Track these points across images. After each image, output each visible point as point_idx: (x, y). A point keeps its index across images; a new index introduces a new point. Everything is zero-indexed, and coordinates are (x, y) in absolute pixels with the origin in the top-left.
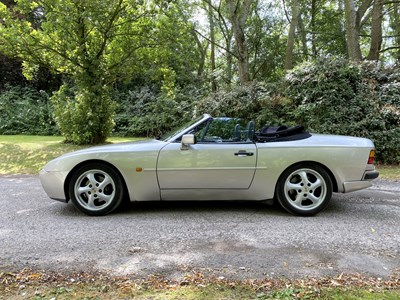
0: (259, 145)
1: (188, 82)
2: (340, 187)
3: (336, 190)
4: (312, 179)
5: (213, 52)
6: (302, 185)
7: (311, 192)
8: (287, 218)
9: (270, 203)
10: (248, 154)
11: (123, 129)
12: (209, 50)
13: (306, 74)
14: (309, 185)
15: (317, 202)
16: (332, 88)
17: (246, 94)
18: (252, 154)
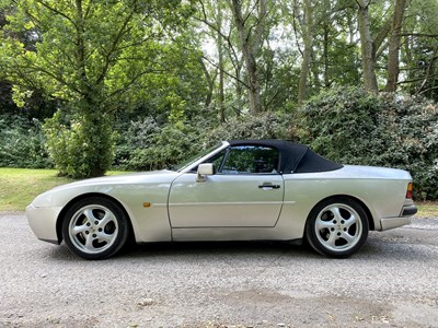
0: (286, 176)
1: (196, 113)
2: (377, 224)
3: (372, 228)
4: (346, 215)
5: (221, 82)
6: (335, 222)
7: (345, 229)
8: (319, 261)
9: (299, 243)
10: (274, 187)
11: (124, 163)
12: (218, 81)
13: (324, 104)
14: (343, 222)
15: (352, 241)
16: (351, 119)
17: (260, 125)
18: (279, 187)
